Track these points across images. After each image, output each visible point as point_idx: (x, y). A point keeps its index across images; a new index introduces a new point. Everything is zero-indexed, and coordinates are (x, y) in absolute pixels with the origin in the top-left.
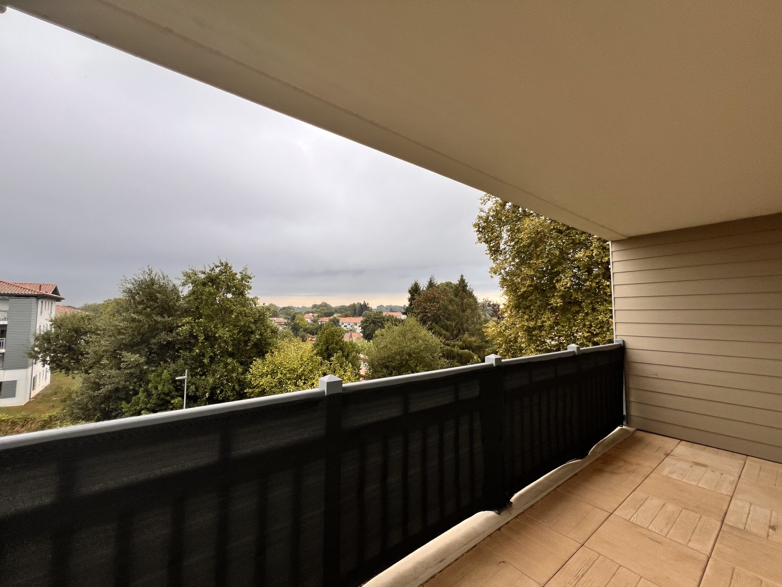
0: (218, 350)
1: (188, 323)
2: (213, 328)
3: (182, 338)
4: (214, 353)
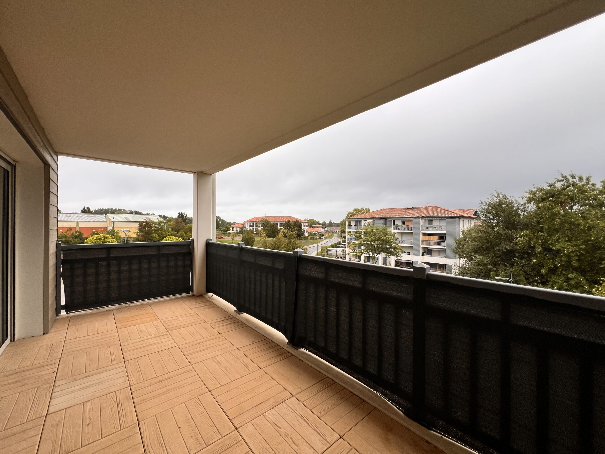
0: (559, 263)
1: (526, 235)
2: (554, 241)
3: (521, 248)
4: (555, 266)
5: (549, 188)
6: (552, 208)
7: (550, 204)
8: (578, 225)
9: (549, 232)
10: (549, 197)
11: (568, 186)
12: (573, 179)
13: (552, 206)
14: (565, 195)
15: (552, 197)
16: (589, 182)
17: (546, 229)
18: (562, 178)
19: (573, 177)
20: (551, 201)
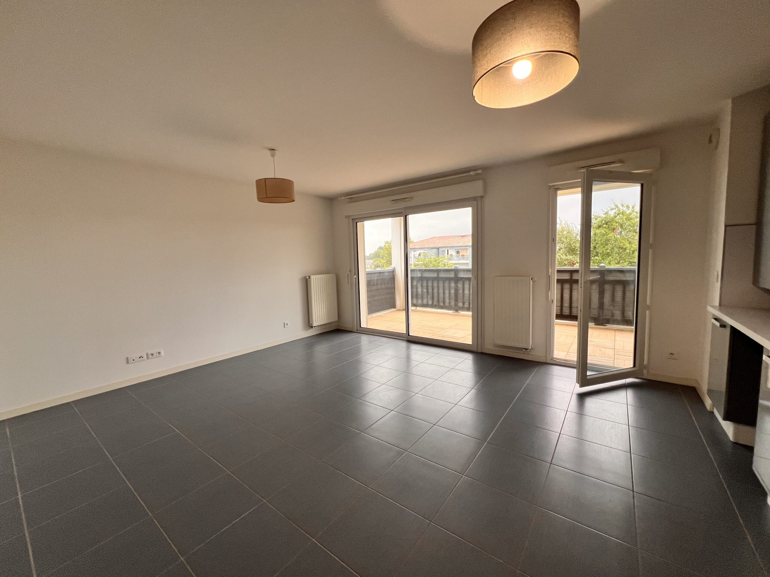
5: (604, 216)
6: (607, 234)
7: (604, 231)
8: (626, 249)
9: (603, 256)
10: (604, 224)
11: (619, 214)
12: (623, 208)
13: (606, 232)
14: (617, 222)
15: (606, 224)
16: (634, 210)
17: (601, 254)
18: (614, 207)
19: (623, 206)
20: (605, 228)
